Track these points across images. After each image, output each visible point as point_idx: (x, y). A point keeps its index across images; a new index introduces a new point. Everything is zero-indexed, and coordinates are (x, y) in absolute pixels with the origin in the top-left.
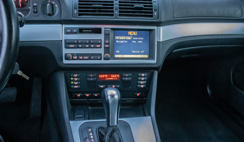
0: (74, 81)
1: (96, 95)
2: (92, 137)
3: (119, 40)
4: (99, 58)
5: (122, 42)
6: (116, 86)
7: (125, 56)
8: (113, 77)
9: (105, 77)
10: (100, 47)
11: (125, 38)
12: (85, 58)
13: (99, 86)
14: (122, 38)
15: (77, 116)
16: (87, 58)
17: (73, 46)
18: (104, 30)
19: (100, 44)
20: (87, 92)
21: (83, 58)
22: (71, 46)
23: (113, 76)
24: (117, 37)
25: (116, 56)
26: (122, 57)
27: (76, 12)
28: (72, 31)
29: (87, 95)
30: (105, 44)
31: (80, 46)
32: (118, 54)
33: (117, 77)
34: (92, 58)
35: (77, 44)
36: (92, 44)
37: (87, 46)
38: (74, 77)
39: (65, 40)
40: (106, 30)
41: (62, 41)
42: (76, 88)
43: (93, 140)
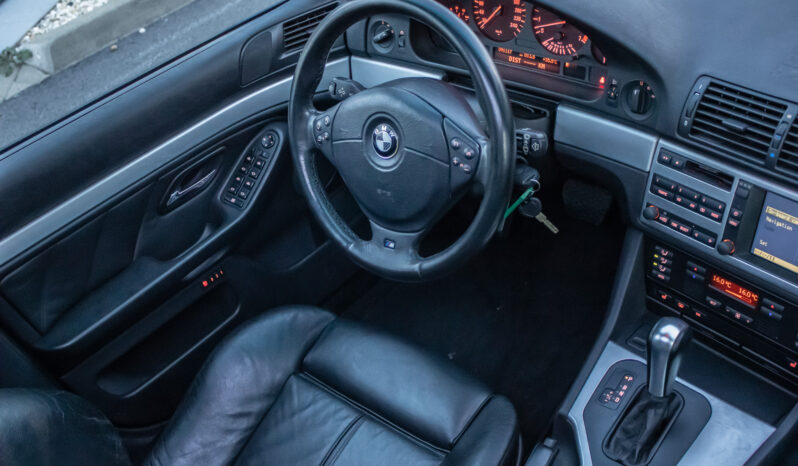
0: (659, 262)
1: (698, 315)
2: (621, 393)
3: (772, 217)
4: (710, 241)
5: (779, 224)
6: (746, 317)
7: (778, 261)
8: (741, 294)
9: (725, 285)
10: (719, 220)
11: (788, 219)
12: (681, 228)
13: (708, 298)
14: (783, 217)
15: (636, 338)
16: (686, 230)
17: (666, 194)
18: (739, 186)
19: (722, 212)
20: (683, 300)
21: (678, 227)
22: (661, 192)
23: (744, 293)
24: (771, 209)
25: (757, 252)
26: (769, 259)
27: (686, 123)
28: (671, 160)
29: (681, 305)
30: (731, 216)
31: (679, 199)
32: (762, 248)
33: (752, 298)
34: (696, 235)
35: (675, 192)
36: (705, 205)
37: (692, 206)
38: (660, 254)
39: (655, 175)
40: (742, 187)
41: (649, 172)
42: (660, 279)
43: (617, 400)
